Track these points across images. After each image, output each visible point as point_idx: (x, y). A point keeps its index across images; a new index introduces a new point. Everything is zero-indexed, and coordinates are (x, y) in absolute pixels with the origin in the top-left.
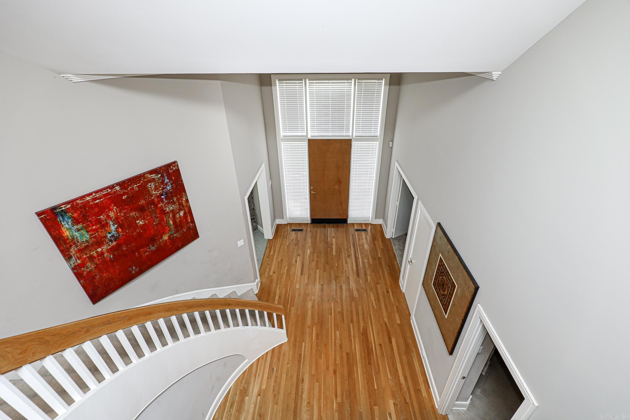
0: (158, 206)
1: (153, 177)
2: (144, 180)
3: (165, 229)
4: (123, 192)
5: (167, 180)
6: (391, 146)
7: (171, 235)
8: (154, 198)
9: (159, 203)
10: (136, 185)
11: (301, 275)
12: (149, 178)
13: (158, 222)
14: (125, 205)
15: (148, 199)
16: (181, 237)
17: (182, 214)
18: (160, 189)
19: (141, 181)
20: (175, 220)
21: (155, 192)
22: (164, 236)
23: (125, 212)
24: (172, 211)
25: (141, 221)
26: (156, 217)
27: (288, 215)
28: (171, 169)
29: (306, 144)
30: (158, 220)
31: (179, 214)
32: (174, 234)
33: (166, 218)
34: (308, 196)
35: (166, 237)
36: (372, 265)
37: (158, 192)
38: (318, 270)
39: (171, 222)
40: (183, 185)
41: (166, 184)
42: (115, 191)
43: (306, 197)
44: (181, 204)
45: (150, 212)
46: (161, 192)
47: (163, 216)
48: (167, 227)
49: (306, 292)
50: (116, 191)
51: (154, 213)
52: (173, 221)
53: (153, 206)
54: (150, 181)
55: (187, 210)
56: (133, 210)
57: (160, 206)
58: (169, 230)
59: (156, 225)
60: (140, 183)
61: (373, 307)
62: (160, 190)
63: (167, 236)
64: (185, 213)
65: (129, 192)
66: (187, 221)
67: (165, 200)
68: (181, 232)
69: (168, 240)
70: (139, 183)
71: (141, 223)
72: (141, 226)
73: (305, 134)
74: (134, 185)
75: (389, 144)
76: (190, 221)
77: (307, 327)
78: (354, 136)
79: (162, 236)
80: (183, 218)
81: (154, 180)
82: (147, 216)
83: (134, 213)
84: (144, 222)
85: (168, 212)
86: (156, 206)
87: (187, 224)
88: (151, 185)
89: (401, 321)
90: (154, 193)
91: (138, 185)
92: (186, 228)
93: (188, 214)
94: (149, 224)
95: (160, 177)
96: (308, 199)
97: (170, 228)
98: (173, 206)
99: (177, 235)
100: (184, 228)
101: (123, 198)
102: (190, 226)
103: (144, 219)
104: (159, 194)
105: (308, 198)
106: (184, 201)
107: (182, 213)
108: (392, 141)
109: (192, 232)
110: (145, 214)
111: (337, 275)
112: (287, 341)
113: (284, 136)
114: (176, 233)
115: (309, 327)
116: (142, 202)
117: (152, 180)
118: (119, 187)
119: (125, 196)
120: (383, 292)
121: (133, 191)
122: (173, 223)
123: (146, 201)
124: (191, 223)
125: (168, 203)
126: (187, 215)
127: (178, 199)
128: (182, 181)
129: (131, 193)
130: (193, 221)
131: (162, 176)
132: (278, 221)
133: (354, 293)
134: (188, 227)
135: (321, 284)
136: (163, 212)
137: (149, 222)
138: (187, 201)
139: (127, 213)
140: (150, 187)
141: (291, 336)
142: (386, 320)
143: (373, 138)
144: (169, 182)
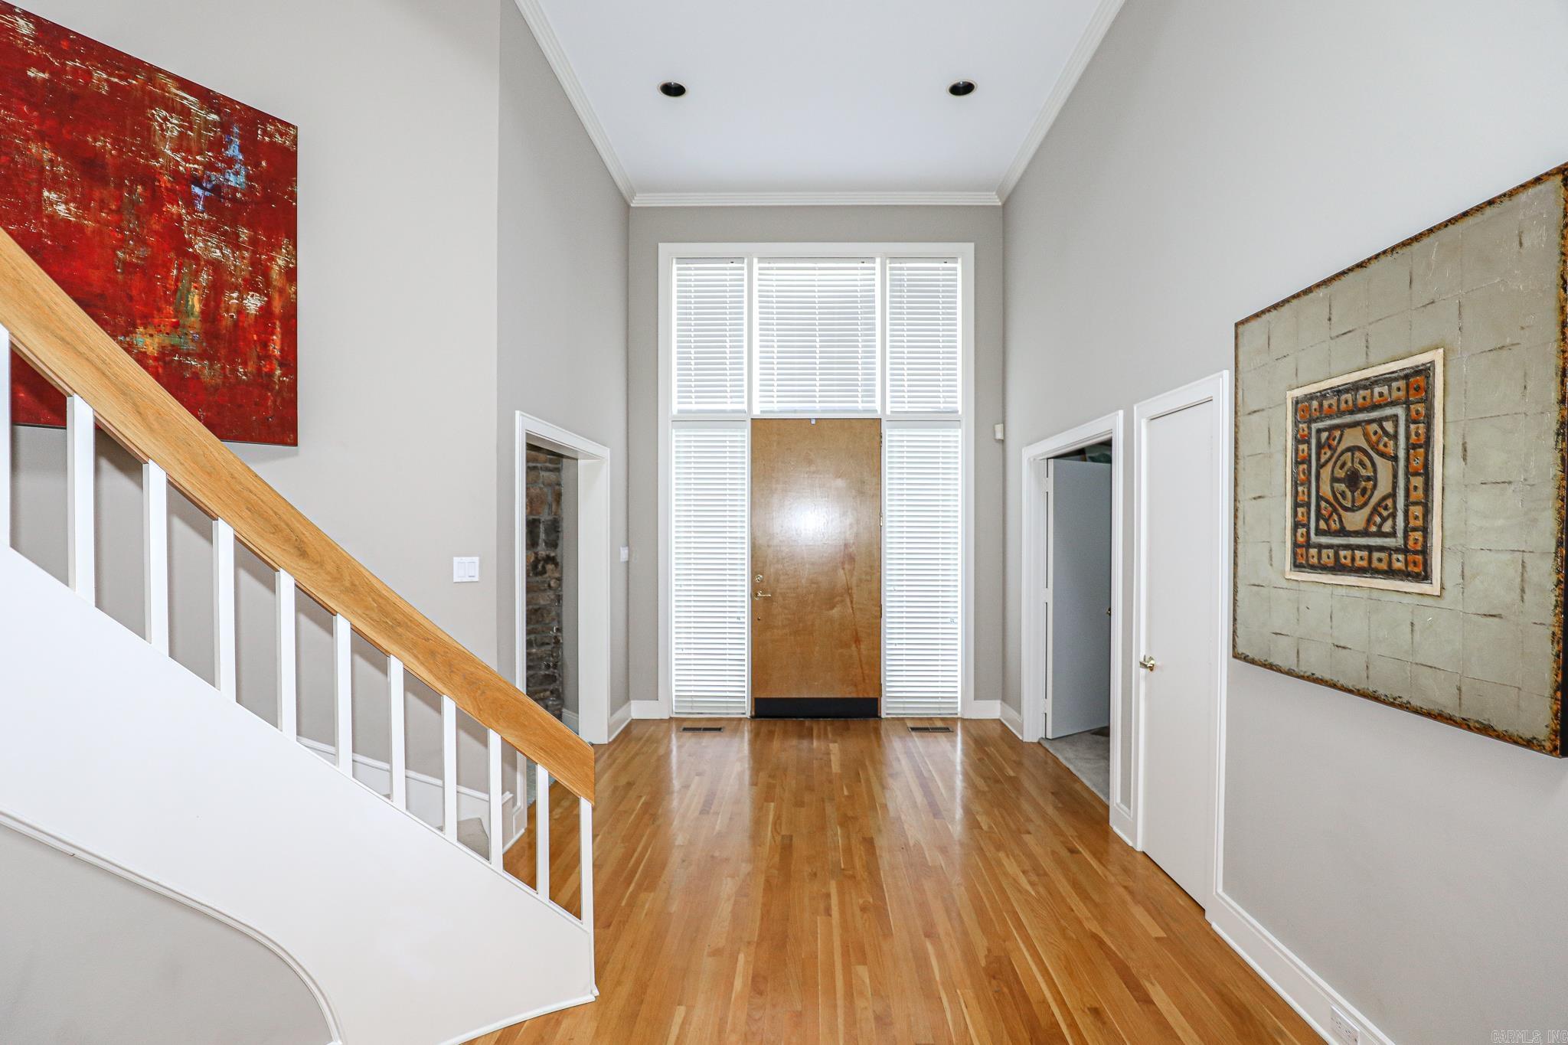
0: (163, 205)
1: (185, 102)
2: (145, 84)
3: (160, 310)
4: (38, 53)
5: (237, 152)
6: (999, 436)
7: (175, 350)
8: (161, 168)
9: (174, 202)
10: (109, 75)
11: (701, 813)
12: (169, 92)
13: (138, 258)
14: (23, 100)
15: (132, 151)
16: (216, 388)
17: (253, 307)
18: (198, 158)
19: (136, 79)
20: (218, 306)
21: (173, 150)
22: (141, 329)
23: (13, 124)
24: (216, 266)
25: (66, 203)
26: (141, 241)
27: (674, 688)
28: (265, 133)
29: (744, 436)
30: (143, 252)
31: (241, 298)
32: (188, 354)
33: (179, 269)
34: (746, 615)
35: (148, 340)
36: (989, 792)
37: (186, 160)
38: (772, 804)
39: (195, 302)
40: (292, 212)
41: (230, 162)
42: (9, 26)
43: (738, 618)
44: (260, 269)
45: (120, 198)
46: (196, 170)
47: (172, 255)
48: (170, 309)
49: (717, 854)
50: (14, 30)
51: (138, 218)
52: (206, 303)
53: (145, 190)
54: (171, 106)
55: (277, 307)
56: (48, 142)
57: (172, 214)
58: (176, 325)
59: (127, 266)
60: (127, 82)
61: (1020, 890)
62: (196, 162)
63: (156, 340)
64: (266, 311)
65: (65, 72)
66: (265, 345)
67: (200, 207)
68: (223, 368)
69: (155, 359)
70: (120, 77)
71: (61, 209)
72: (53, 217)
73: (745, 407)
74: (98, 68)
75: (994, 432)
76: (277, 353)
77: (705, 953)
78: (888, 412)
79: (135, 327)
80: (251, 320)
81: (184, 113)
82: (103, 205)
83: (47, 155)
84: (77, 217)
85: (196, 257)
86: (156, 199)
87: (259, 358)
88: (165, 119)
89: (1166, 928)
90: (169, 152)
91: (116, 80)
92: (251, 367)
93: (278, 323)
94: (97, 238)
95: (214, 123)
96: (746, 626)
97: (181, 322)
98: (228, 251)
99: (203, 367)
100: (245, 364)
101: (29, 73)
102: (271, 374)
103: (83, 204)
104: (186, 168)
105: (746, 620)
106: (280, 266)
107: (253, 303)
108: (1004, 423)
109: (270, 403)
110: (97, 195)
111: (850, 813)
112: (593, 999)
113: (680, 411)
114: (201, 357)
115: (716, 953)
116: (103, 143)
117: (179, 107)
118: (31, 25)
119: (41, 75)
120: (1053, 852)
121: (87, 84)
122: (202, 312)
123: (120, 151)
124: (281, 365)
125: (212, 229)
126: (275, 324)
127: (254, 241)
128: (293, 196)
129: (69, 82)
130: (289, 361)
131: (225, 127)
132: (639, 710)
133: (927, 856)
134: (259, 369)
135: (783, 833)
136: (175, 240)
137: (98, 232)
138: (291, 275)
139: (15, 131)
140: (161, 125)
141: (619, 983)
142: (1093, 926)
143: (943, 419)
144: (245, 164)
